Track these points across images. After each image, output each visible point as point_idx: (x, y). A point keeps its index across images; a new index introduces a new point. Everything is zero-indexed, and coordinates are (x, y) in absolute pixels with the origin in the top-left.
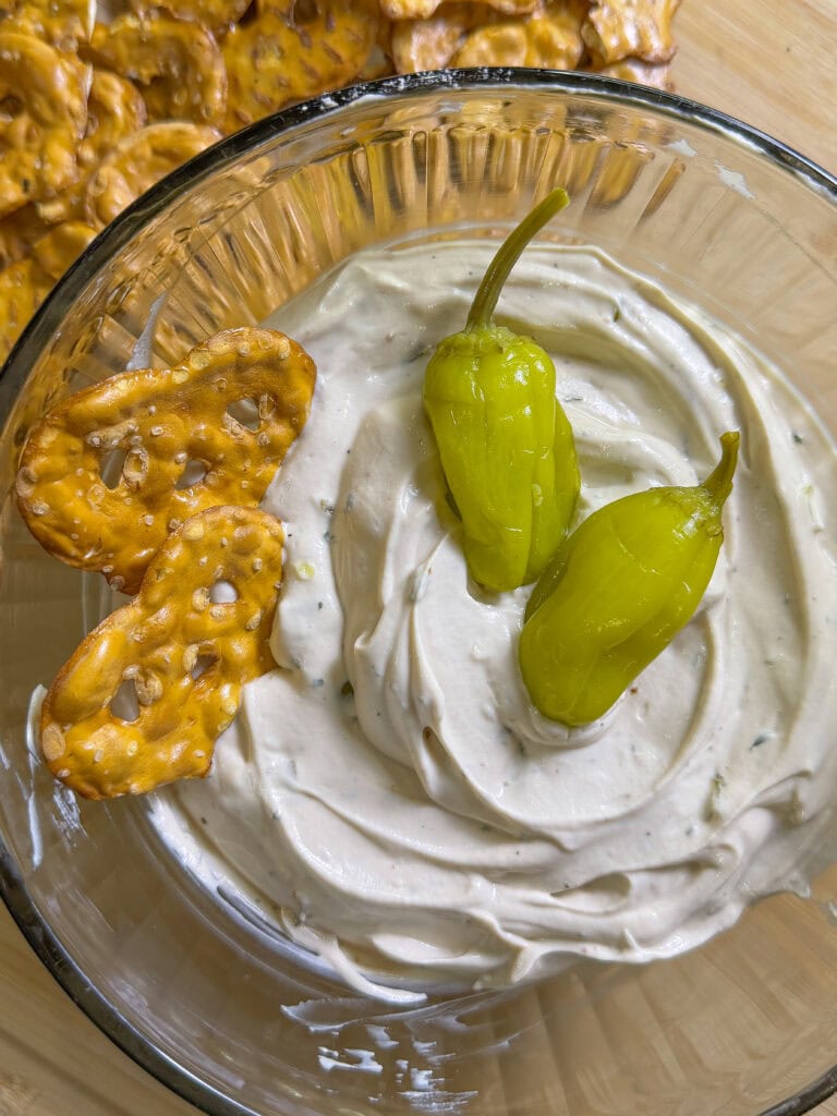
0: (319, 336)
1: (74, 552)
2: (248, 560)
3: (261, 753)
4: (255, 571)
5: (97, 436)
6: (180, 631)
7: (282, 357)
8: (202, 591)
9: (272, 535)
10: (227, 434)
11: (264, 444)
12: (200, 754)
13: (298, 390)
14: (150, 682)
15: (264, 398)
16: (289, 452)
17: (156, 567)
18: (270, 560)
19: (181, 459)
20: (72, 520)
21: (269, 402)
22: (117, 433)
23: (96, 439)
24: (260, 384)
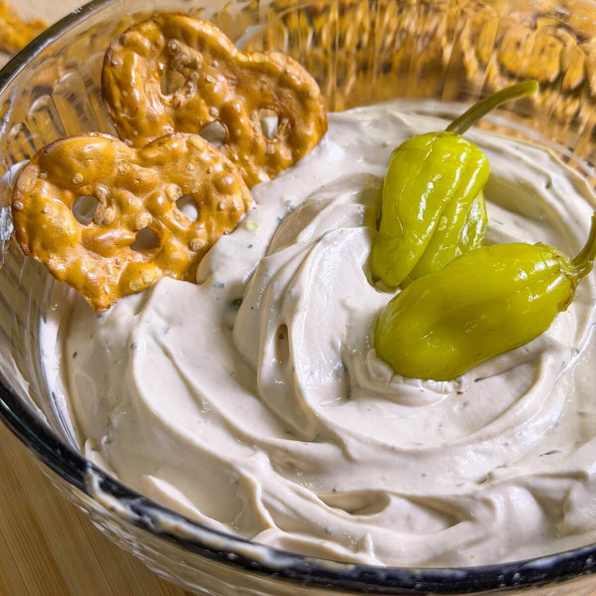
0: (340, 122)
1: (118, 104)
2: (218, 197)
3: (149, 313)
4: (219, 209)
5: (176, 44)
6: (149, 195)
7: (310, 94)
8: (178, 190)
9: (243, 198)
10: (250, 125)
11: (269, 152)
12: (108, 290)
13: (311, 131)
14: (110, 209)
15: (286, 121)
16: (283, 172)
17: (161, 141)
18: (232, 210)
19: (214, 113)
20: (130, 81)
21: (287, 127)
22: (189, 53)
23: (174, 46)
24: (288, 107)
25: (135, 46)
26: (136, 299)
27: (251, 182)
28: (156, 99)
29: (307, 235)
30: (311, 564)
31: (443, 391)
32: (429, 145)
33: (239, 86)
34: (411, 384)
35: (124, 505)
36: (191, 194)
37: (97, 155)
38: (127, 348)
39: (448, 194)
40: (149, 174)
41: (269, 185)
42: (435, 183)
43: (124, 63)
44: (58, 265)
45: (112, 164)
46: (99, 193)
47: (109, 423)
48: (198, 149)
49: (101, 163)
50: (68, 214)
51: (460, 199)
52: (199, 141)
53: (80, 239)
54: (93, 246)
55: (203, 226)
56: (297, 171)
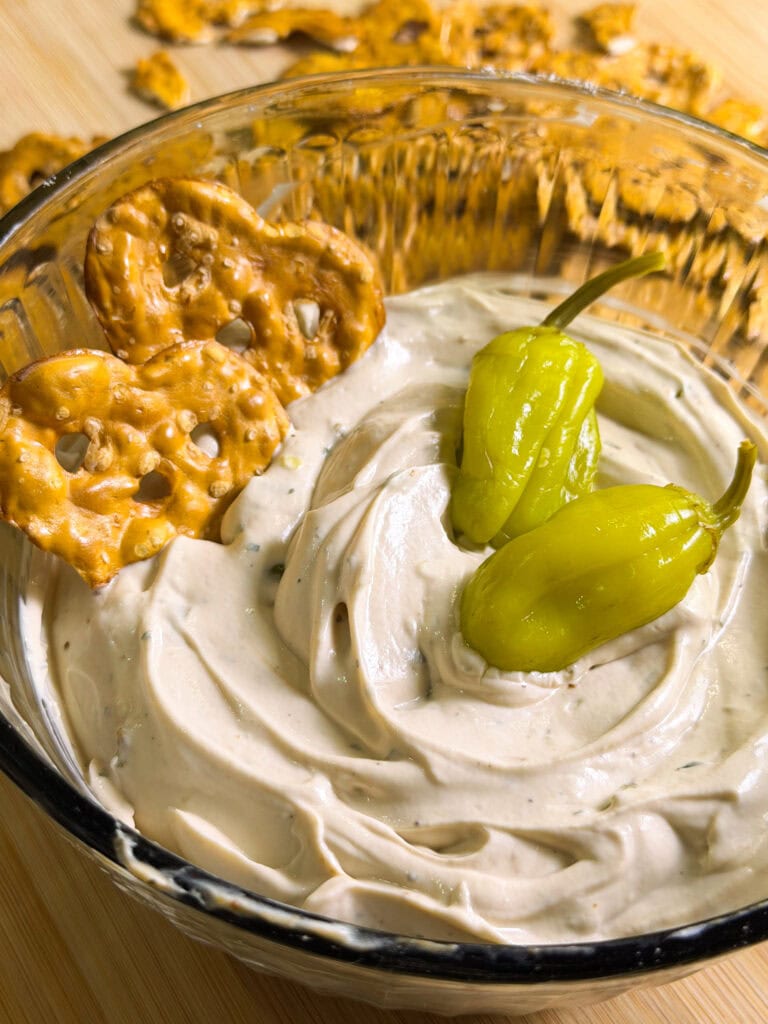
0: (401, 310)
1: (108, 304)
2: (244, 424)
3: (163, 588)
4: (246, 440)
5: (182, 219)
6: (155, 427)
7: (363, 277)
8: (192, 417)
9: (277, 422)
10: (283, 322)
11: (309, 357)
12: (106, 559)
13: (362, 326)
14: (104, 450)
15: (330, 314)
16: (327, 383)
17: (167, 354)
18: (264, 440)
19: (234, 308)
20: (123, 272)
21: (332, 322)
22: (199, 230)
23: (180, 222)
24: (333, 296)
25: (127, 224)
26: (143, 567)
27: (285, 398)
28: (157, 294)
29: (366, 477)
30: (404, 944)
31: (550, 684)
32: (523, 349)
33: (267, 269)
34: (510, 680)
35: (167, 877)
36: (210, 422)
37: (86, 379)
38: (137, 640)
39: (550, 418)
40: (152, 400)
41: (310, 401)
42: (533, 405)
43: (115, 248)
44: (40, 529)
45: (106, 390)
46: (89, 429)
47: (120, 741)
48: (217, 362)
49: (92, 391)
50: (50, 460)
51: (566, 423)
52: (218, 350)
53: (67, 493)
54: (85, 502)
55: (225, 463)
56: (346, 380)
